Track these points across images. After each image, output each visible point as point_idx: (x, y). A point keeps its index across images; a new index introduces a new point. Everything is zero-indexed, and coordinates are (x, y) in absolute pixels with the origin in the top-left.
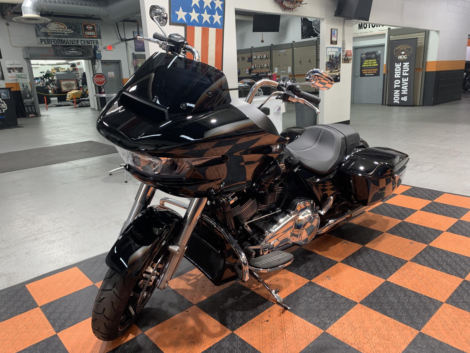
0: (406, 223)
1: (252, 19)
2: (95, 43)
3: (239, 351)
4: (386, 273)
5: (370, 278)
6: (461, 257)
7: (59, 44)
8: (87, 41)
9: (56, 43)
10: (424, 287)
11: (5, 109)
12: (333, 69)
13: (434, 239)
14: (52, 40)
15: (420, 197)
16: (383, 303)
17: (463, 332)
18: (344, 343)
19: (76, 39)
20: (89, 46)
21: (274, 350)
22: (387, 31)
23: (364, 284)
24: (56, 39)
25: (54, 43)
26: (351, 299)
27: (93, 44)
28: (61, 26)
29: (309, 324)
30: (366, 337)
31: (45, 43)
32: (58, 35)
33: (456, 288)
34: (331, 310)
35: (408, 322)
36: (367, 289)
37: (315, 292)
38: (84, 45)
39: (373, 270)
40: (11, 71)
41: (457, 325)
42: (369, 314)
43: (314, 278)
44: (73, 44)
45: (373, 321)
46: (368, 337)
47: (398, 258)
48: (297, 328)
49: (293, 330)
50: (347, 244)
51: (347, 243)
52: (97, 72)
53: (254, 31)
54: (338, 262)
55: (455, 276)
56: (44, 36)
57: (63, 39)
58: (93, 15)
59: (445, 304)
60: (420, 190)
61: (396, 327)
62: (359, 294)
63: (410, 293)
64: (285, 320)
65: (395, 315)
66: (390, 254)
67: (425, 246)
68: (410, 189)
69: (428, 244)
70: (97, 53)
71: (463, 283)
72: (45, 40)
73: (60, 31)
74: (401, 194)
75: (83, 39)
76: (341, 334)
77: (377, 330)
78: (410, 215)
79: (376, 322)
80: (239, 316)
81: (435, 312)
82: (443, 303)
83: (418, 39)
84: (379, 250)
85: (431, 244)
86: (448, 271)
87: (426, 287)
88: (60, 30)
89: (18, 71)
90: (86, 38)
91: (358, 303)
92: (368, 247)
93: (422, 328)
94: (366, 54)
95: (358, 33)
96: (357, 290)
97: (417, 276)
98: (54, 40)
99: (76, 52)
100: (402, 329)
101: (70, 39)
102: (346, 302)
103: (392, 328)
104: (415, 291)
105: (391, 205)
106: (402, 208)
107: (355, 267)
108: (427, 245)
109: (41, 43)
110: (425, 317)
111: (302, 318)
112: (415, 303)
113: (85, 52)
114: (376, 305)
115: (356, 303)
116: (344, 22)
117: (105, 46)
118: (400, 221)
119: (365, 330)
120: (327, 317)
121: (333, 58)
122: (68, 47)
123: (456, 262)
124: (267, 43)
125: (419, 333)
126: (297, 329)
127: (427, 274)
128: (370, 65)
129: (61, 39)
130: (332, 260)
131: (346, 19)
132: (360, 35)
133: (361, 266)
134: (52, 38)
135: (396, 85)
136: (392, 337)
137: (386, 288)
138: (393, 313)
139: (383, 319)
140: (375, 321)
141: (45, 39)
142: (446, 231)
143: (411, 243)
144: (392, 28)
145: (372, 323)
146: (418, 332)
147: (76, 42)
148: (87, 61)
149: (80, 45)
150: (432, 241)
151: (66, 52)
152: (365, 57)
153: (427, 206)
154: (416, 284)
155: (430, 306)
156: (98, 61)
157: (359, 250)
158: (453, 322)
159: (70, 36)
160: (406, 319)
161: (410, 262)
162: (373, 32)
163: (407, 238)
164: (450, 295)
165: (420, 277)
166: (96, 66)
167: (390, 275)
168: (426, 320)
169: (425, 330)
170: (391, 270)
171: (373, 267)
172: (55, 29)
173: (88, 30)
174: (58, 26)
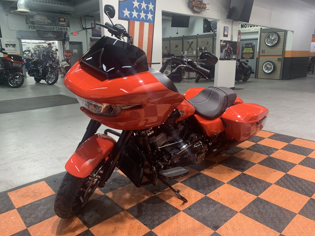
0: (272, 158)
1: (171, 18)
2: (65, 30)
4: (258, 192)
5: (247, 195)
6: (309, 182)
7: (41, 30)
8: (60, 28)
9: (39, 29)
10: (284, 203)
13: (290, 170)
14: (37, 27)
15: (281, 141)
16: (256, 213)
19: (53, 27)
20: (61, 31)
22: (260, 30)
23: (243, 199)
24: (39, 26)
25: (38, 28)
26: (234, 209)
28: (43, 18)
29: (204, 226)
32: (41, 23)
33: (305, 204)
35: (272, 227)
36: (244, 203)
38: (58, 31)
39: (249, 190)
40: (8, 46)
41: (306, 230)
42: (246, 220)
43: (208, 194)
44: (50, 30)
45: (248, 225)
47: (266, 182)
50: (231, 171)
52: (66, 50)
53: (172, 27)
54: (225, 183)
55: (305, 195)
56: (31, 24)
57: (44, 26)
58: (65, 12)
59: (298, 215)
61: (265, 230)
62: (239, 206)
63: (274, 206)
65: (264, 221)
66: (260, 179)
68: (274, 135)
70: (67, 36)
71: (310, 201)
73: (42, 21)
74: (268, 138)
75: (57, 27)
77: (251, 232)
78: (274, 152)
79: (250, 226)
81: (291, 220)
82: (296, 214)
83: (281, 36)
84: (253, 176)
85: (288, 173)
86: (300, 192)
88: (43, 20)
89: (12, 47)
90: (60, 26)
92: (246, 173)
93: (282, 231)
94: (245, 44)
95: (241, 31)
97: (279, 194)
99: (52, 35)
100: (269, 231)
101: (49, 26)
102: (230, 211)
103: (261, 230)
104: (277, 205)
105: (262, 145)
106: (269, 147)
107: (236, 187)
108: (285, 173)
109: (29, 28)
110: (285, 223)
112: (278, 213)
113: (58, 36)
114: (250, 214)
115: (237, 212)
116: (233, 23)
117: (72, 32)
118: (267, 156)
119: (243, 231)
122: (47, 32)
123: (305, 186)
124: (180, 35)
125: (280, 235)
127: (286, 194)
128: (248, 52)
130: (221, 181)
131: (234, 21)
133: (241, 186)
134: (36, 25)
137: (258, 202)
138: (262, 220)
139: (255, 224)
141: (32, 26)
142: (298, 164)
143: (275, 171)
144: (263, 28)
145: (248, 227)
148: (59, 42)
149: (56, 30)
151: (45, 35)
152: (245, 47)
153: (285, 146)
154: (278, 200)
155: (288, 216)
156: (67, 42)
157: (239, 175)
158: (303, 227)
159: (49, 24)
160: (271, 224)
161: (274, 185)
162: (250, 30)
163: (272, 168)
164: (301, 209)
165: (281, 196)
166: (66, 45)
167: (260, 194)
168: (285, 226)
169: (284, 233)
170: (261, 190)
171: (249, 187)
172: (39, 20)
173: (61, 21)
174: (41, 17)
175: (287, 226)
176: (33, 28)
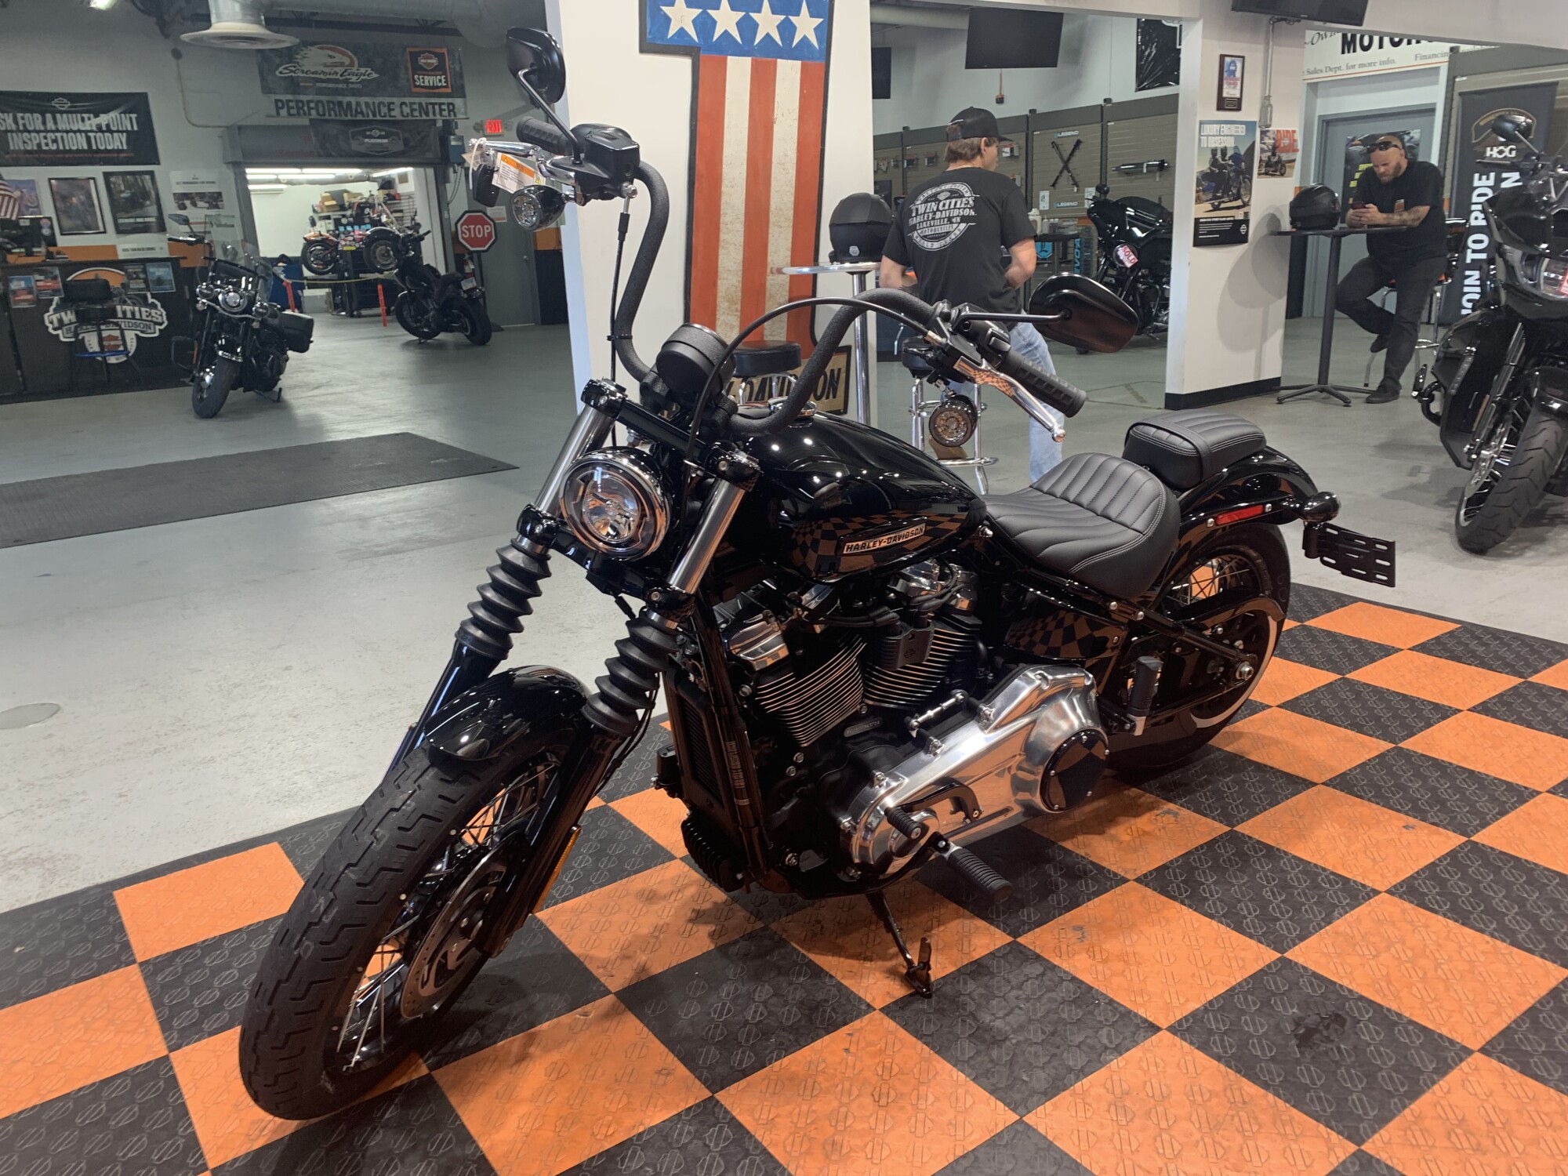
0: (1406, 755)
1: (963, 23)
2: (445, 113)
3: (718, 1163)
4: (1288, 929)
5: (1228, 944)
7: (333, 117)
8: (420, 104)
9: (325, 113)
10: (1415, 991)
11: (161, 324)
12: (1220, 198)
13: (1495, 818)
14: (312, 105)
15: (1483, 664)
16: (1251, 1036)
17: (1520, 1164)
18: (1078, 1165)
19: (387, 100)
20: (425, 121)
21: (836, 1167)
22: (1446, 59)
23: (1201, 964)
24: (324, 98)
25: (318, 112)
26: (1141, 1012)
27: (438, 117)
28: (339, 58)
29: (974, 1087)
30: (1161, 1151)
31: (290, 114)
32: (331, 85)
33: (1532, 1002)
34: (1062, 1048)
35: (1325, 1111)
36: (1205, 983)
37: (1022, 978)
38: (410, 118)
39: (1246, 918)
40: (187, 203)
41: (1504, 1134)
42: (1191, 1069)
43: (1029, 930)
44: (374, 115)
45: (1198, 1098)
46: (1168, 1152)
47: (1346, 880)
48: (931, 1098)
49: (915, 1107)
50: (1172, 819)
51: (1176, 815)
53: (968, 67)
54: (1124, 881)
55: (1542, 957)
56: (287, 91)
57: (346, 99)
58: (439, 22)
59: (1478, 1055)
60: (1486, 638)
61: (1279, 1123)
62: (1174, 996)
63: (1358, 1009)
64: (896, 1069)
65: (1285, 1080)
66: (1320, 863)
67: (1456, 840)
68: (1451, 634)
69: (1469, 836)
70: (453, 143)
71: (1565, 986)
72: (291, 104)
73: (337, 73)
74: (1412, 649)
75: (407, 100)
76: (1076, 1132)
77: (1207, 1130)
78: (1429, 725)
79: (1209, 1100)
80: (747, 1041)
81: (1434, 1083)
82: (1470, 1052)
83: (1559, 88)
84: (1283, 848)
85: (1481, 837)
86: (1521, 936)
87: (1424, 992)
88: (336, 69)
89: (207, 205)
90: (418, 95)
91: (1158, 1029)
92: (1247, 833)
93: (1369, 1137)
94: (1364, 142)
95: (1339, 68)
96: (1170, 981)
97: (1397, 946)
98: (317, 102)
99: (386, 141)
100: (1298, 1132)
101: (367, 99)
102: (1120, 1023)
103: (1260, 1125)
104: (1378, 1000)
105: (1369, 685)
106: (1405, 697)
107: (1182, 903)
108: (1465, 839)
109: (278, 114)
110: (1390, 1095)
111: (955, 1066)
112: (1369, 1045)
113: (412, 143)
114: (1222, 1041)
115: (1154, 1029)
116: (1270, 32)
117: (478, 121)
118: (1385, 746)
119: (1164, 1125)
120: (1043, 1068)
121: (1224, 160)
122: (361, 126)
123: (1557, 908)
124: (1015, 107)
125: (1354, 1154)
126: (929, 1103)
127: (1440, 945)
129: (340, 98)
130: (1109, 871)
132: (1345, 73)
133: (1206, 899)
134: (310, 97)
135: (1474, 251)
136: (1255, 1158)
137: (1275, 983)
138: (1279, 1075)
139: (1237, 1093)
140: (1206, 1098)
141: (288, 101)
142: (1548, 791)
143: (1406, 827)
144: (1464, 48)
145: (1194, 1102)
146: (1352, 1148)
147: (384, 110)
148: (421, 170)
149: (401, 118)
150: (1488, 824)
151: (352, 141)
152: (1361, 154)
153: (1500, 696)
154: (1388, 979)
155: (1422, 1060)
156: (455, 172)
157: (1211, 844)
158: (1491, 1123)
159: (368, 88)
160: (1319, 1098)
161: (1387, 895)
162: (1393, 61)
163: (1398, 811)
164: (1504, 1026)
165: (1410, 953)
166: (449, 187)
167: (1302, 938)
168: (1391, 1111)
169: (1380, 1144)
170: (1310, 921)
171: (1247, 906)
172: (320, 68)
173: (424, 71)
174: (330, 56)
175: (1400, 1112)
176: (293, 111)
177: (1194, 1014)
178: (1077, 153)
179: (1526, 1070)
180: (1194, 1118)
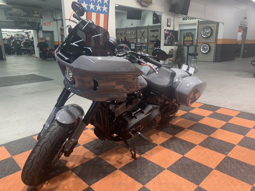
0: (199, 124)
1: (126, 12)
2: (39, 21)
4: (184, 152)
6: (226, 143)
7: (18, 20)
8: (34, 19)
13: (213, 133)
15: (208, 110)
16: (180, 169)
17: (223, 187)
19: (28, 18)
22: (197, 22)
24: (16, 17)
25: (15, 20)
26: (162, 166)
27: (37, 21)
28: (19, 10)
29: (135, 181)
30: (167, 189)
32: (18, 15)
33: (221, 161)
35: (192, 180)
36: (172, 161)
38: (32, 21)
39: (177, 150)
41: (220, 182)
42: (171, 175)
43: (143, 154)
44: (26, 21)
47: (192, 143)
50: (164, 135)
52: (40, 37)
54: (158, 145)
55: (221, 153)
56: (9, 15)
57: (20, 18)
58: (38, 5)
60: (208, 106)
61: (185, 183)
62: (167, 164)
63: (196, 163)
65: (186, 176)
66: (188, 141)
68: (203, 105)
70: (40, 26)
71: (226, 158)
73: (19, 13)
74: (198, 108)
75: (32, 18)
76: (153, 187)
77: (174, 185)
78: (202, 119)
79: (174, 180)
81: (208, 175)
82: (213, 169)
84: (182, 139)
85: (211, 136)
86: (218, 151)
87: (205, 160)
88: (19, 12)
92: (176, 136)
93: (199, 184)
94: (186, 34)
95: (182, 22)
99: (28, 25)
100: (189, 184)
101: (25, 18)
102: (159, 168)
103: (183, 184)
104: (199, 162)
105: (192, 113)
106: (198, 115)
107: (167, 148)
108: (208, 136)
109: (8, 19)
110: (202, 177)
111: (132, 178)
112: (198, 169)
113: (33, 26)
115: (164, 169)
116: (174, 15)
117: (44, 23)
118: (195, 122)
119: (167, 185)
122: (23, 22)
124: (135, 26)
125: (198, 187)
126: (128, 185)
127: (207, 153)
128: (188, 40)
130: (155, 144)
131: (176, 14)
133: (171, 147)
134: (14, 17)
137: (183, 160)
139: (178, 179)
141: (10, 17)
142: (220, 128)
143: (200, 135)
144: (200, 20)
148: (34, 30)
149: (30, 21)
151: (22, 25)
153: (211, 114)
154: (200, 159)
155: (206, 171)
156: (40, 31)
157: (170, 139)
158: (218, 180)
159: (24, 16)
160: (191, 178)
161: (198, 145)
162: (190, 22)
163: (199, 132)
165: (202, 154)
166: (39, 34)
167: (186, 153)
168: (202, 179)
169: (201, 185)
170: (187, 150)
171: (177, 148)
172: (16, 12)
173: (35, 14)
174: (18, 10)
176: (11, 19)
177: (170, 166)
178: (144, 33)
179: (222, 171)
180: (172, 183)
